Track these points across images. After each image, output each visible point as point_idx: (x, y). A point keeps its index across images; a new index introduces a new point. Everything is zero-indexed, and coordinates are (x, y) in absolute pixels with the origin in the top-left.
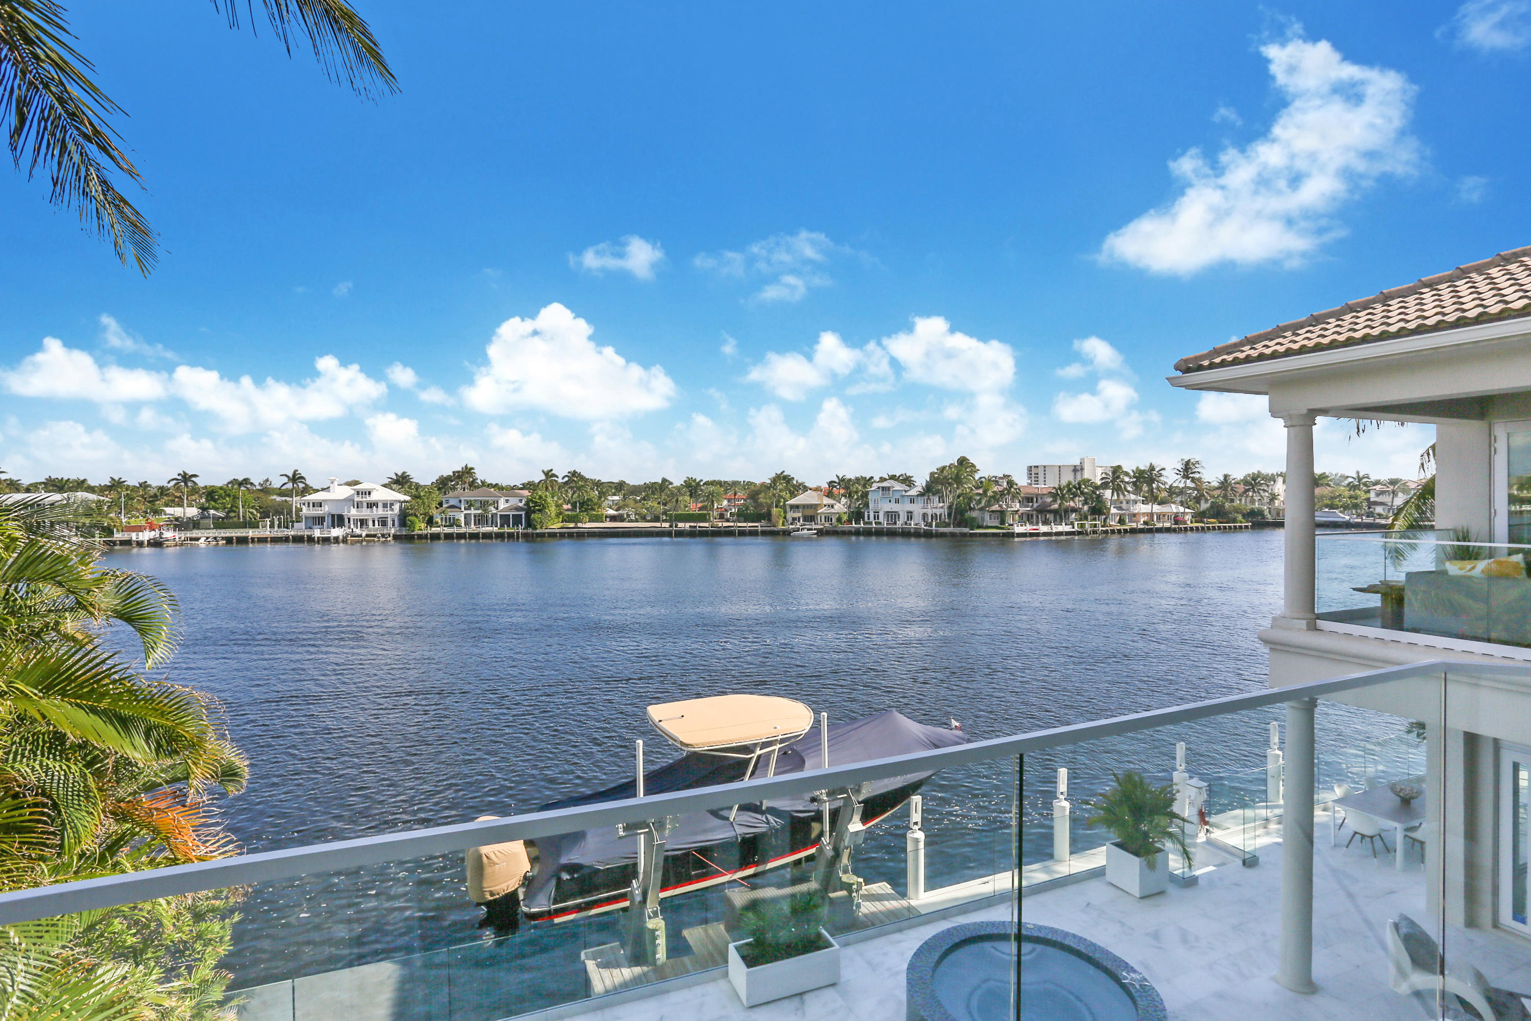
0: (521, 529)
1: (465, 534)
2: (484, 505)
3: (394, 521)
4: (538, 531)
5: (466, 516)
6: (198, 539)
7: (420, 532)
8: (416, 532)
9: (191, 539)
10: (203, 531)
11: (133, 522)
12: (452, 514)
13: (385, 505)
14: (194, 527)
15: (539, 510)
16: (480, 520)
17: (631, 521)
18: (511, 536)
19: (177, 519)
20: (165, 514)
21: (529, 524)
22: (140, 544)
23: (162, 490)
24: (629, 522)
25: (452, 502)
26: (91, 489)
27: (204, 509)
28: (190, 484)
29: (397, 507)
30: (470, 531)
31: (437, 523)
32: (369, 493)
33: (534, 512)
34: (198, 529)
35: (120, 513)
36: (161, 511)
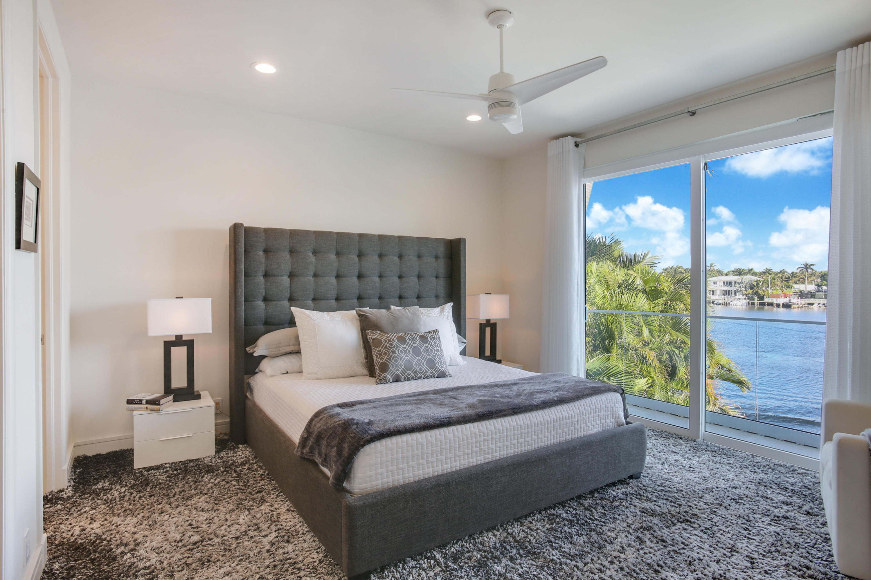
6: (812, 304)
9: (809, 304)
10: (816, 299)
11: (775, 292)
14: (811, 297)
19: (801, 292)
20: (794, 288)
22: (778, 306)
23: (793, 275)
26: (755, 274)
27: (819, 286)
28: (809, 270)
34: (814, 298)
35: (768, 287)
36: (792, 287)
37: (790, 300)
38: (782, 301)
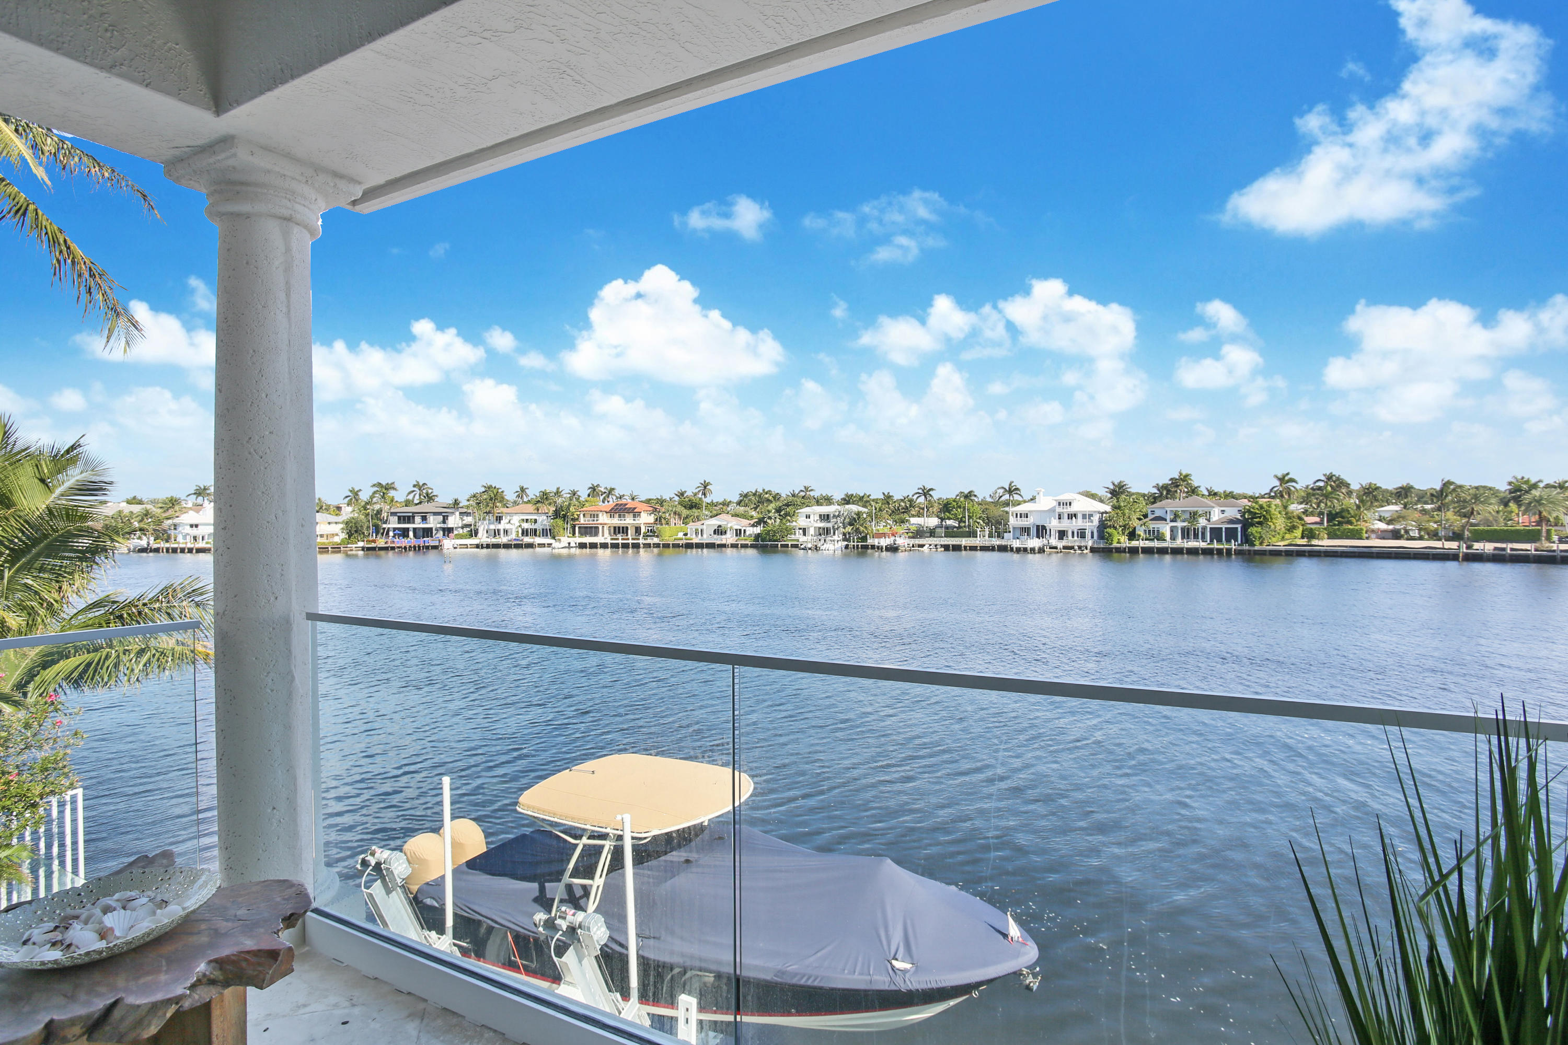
0: (1233, 546)
1: (1167, 548)
2: (1194, 516)
3: (1092, 533)
4: (1256, 548)
5: (1172, 529)
6: (924, 546)
7: (1118, 545)
8: (1115, 545)
9: (919, 546)
11: (883, 530)
12: (1156, 526)
13: (1084, 516)
15: (1260, 523)
16: (1186, 534)
17: (1413, 539)
18: (1220, 551)
19: (916, 529)
20: (908, 524)
21: (1247, 539)
22: (881, 549)
23: (906, 502)
24: (1408, 539)
25: (1158, 513)
27: (941, 519)
28: (928, 497)
29: (1096, 519)
30: (1174, 545)
31: (1139, 536)
32: (1070, 504)
33: (1252, 525)
35: (872, 522)
36: (907, 521)
37: (895, 541)
38: (884, 542)
